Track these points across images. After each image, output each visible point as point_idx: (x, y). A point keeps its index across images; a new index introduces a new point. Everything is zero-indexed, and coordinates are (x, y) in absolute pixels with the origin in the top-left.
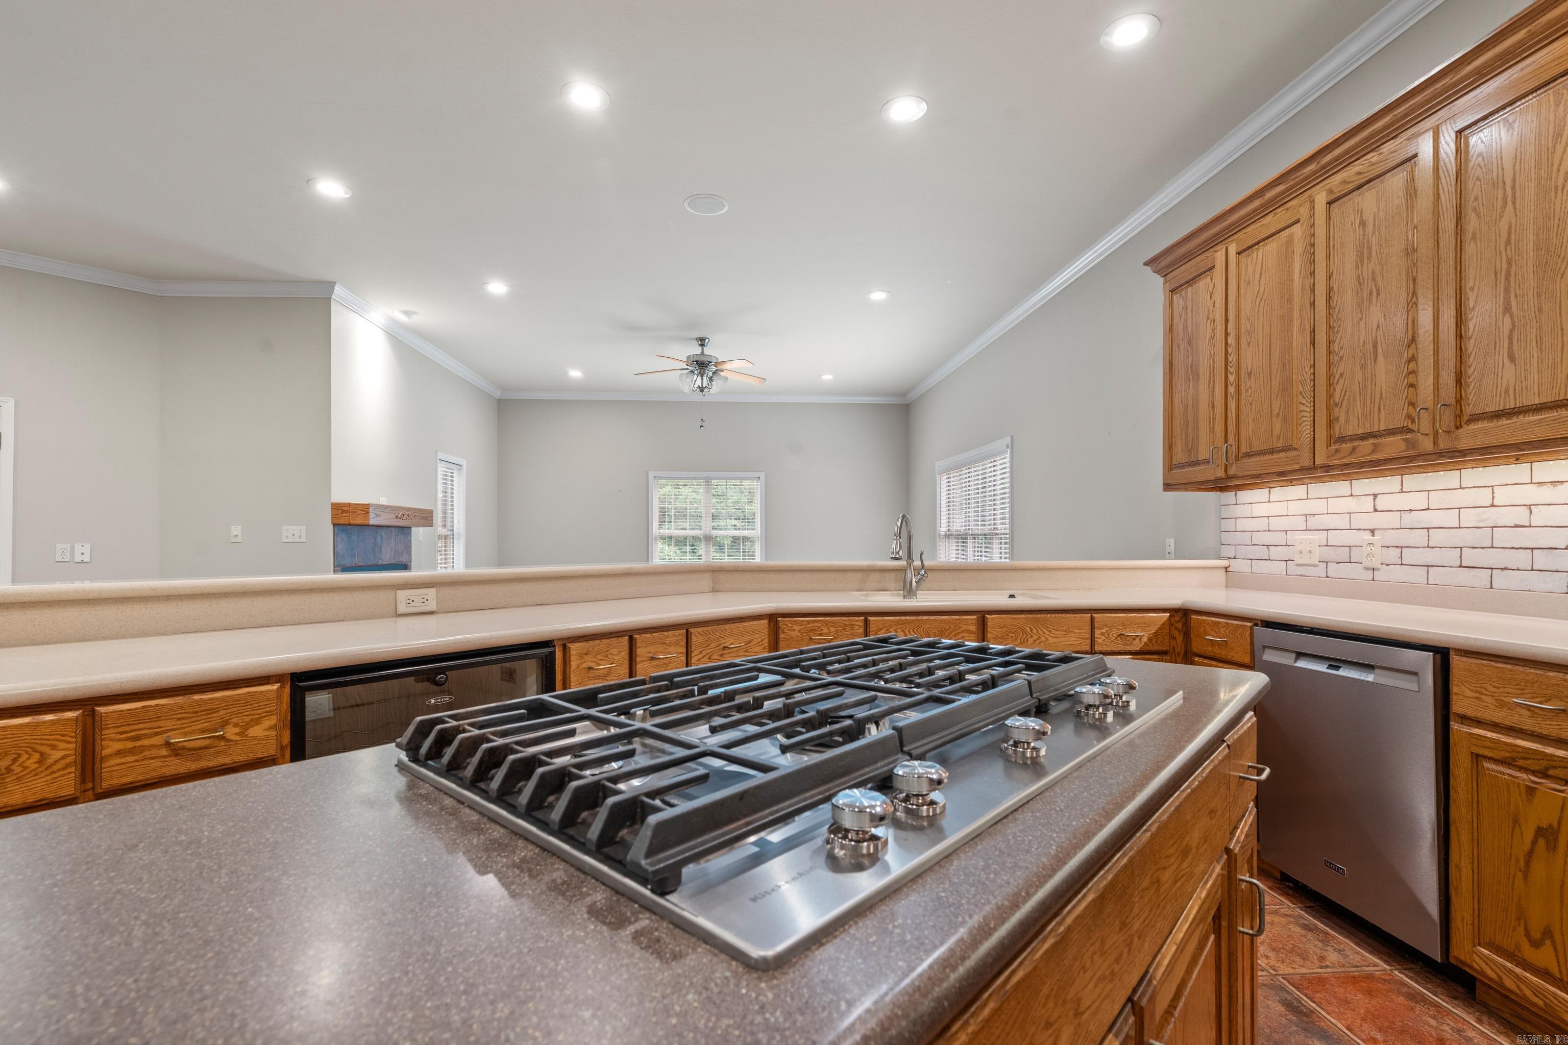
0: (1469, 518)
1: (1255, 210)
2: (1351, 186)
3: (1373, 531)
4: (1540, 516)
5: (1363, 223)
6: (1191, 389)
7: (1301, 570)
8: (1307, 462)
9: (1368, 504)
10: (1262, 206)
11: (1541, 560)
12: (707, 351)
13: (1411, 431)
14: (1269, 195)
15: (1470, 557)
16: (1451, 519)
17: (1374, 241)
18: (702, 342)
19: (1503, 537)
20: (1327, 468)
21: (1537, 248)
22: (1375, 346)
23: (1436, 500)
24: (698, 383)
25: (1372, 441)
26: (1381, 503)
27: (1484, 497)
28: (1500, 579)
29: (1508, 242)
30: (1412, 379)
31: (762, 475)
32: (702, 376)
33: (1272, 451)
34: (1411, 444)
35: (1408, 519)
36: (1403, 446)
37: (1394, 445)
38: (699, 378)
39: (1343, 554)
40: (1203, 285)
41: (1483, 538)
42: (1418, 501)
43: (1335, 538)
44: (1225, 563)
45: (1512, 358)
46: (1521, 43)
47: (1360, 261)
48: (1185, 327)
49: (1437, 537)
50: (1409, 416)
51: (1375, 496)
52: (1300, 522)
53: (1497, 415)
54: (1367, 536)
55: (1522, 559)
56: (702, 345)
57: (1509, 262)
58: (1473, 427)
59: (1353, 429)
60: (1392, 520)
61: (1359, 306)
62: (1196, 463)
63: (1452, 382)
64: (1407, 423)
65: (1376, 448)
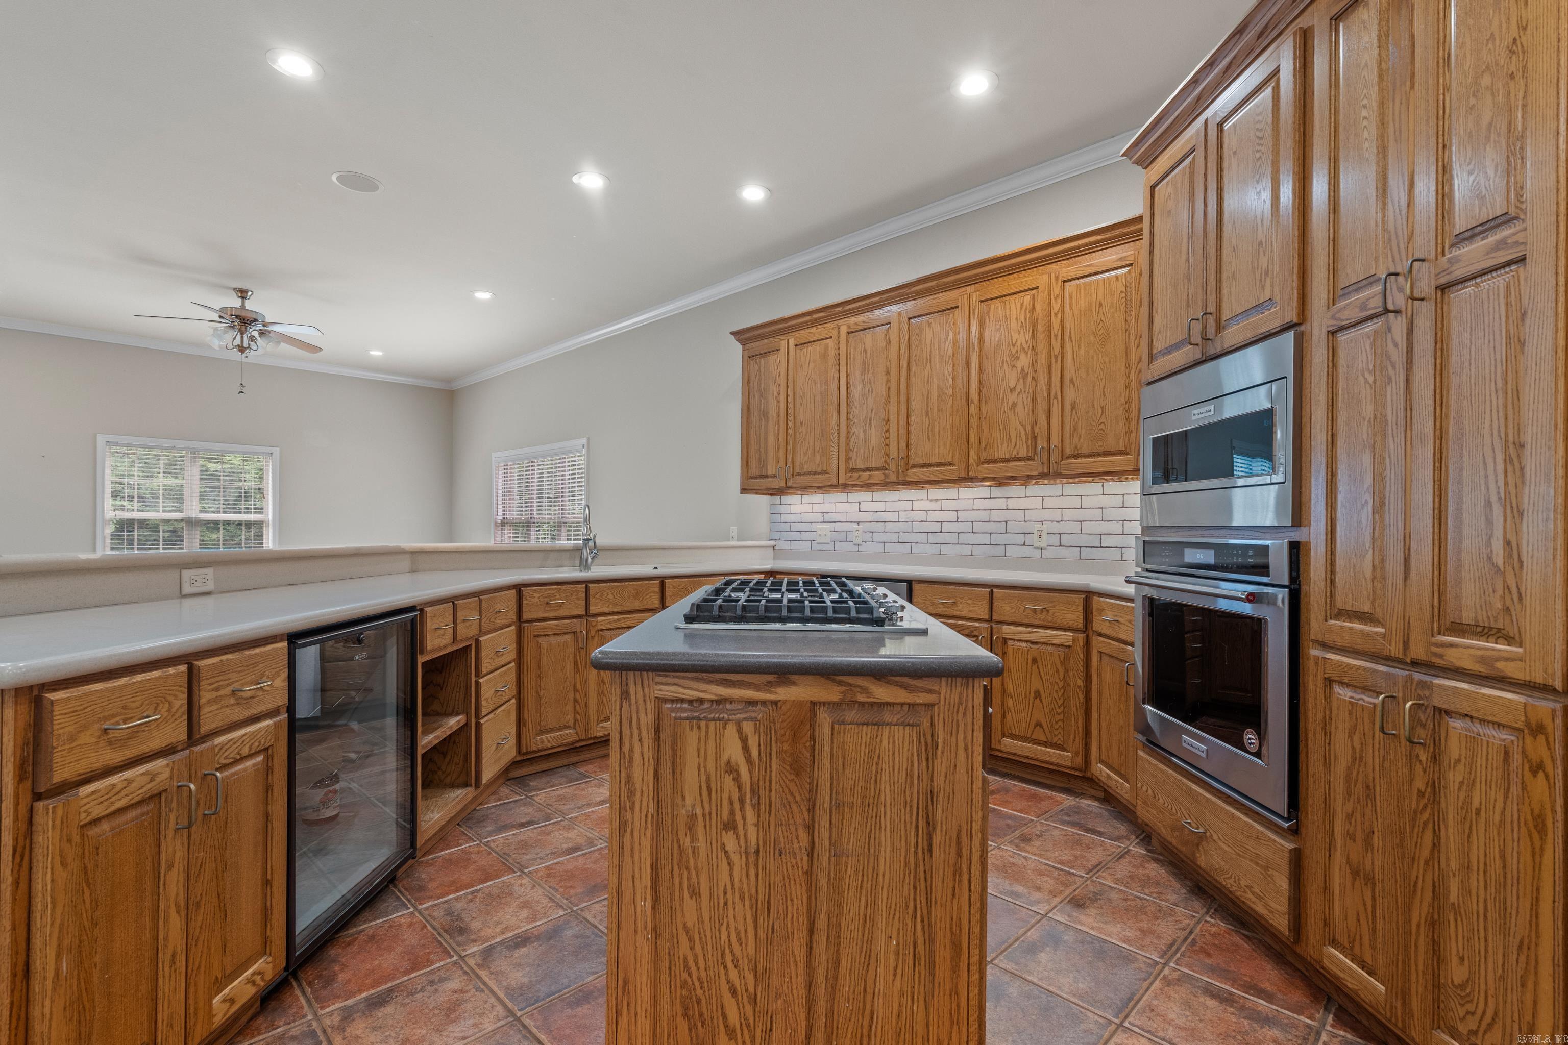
0: (902, 517)
1: (807, 322)
2: (860, 328)
3: (858, 523)
4: (931, 516)
5: (865, 351)
6: (763, 426)
7: (820, 547)
8: (835, 482)
9: (856, 507)
10: (810, 321)
11: (931, 538)
12: (249, 305)
13: (886, 469)
14: (815, 316)
15: (903, 537)
16: (894, 517)
17: (871, 362)
18: (243, 294)
19: (917, 527)
20: (845, 486)
21: (939, 388)
22: (871, 420)
24: (238, 341)
25: (868, 473)
26: (864, 507)
27: (908, 506)
29: (928, 382)
30: (887, 441)
31: (276, 451)
32: (242, 334)
33: (815, 473)
34: (886, 476)
35: (876, 517)
36: (883, 477)
37: (878, 476)
38: (239, 337)
39: (842, 536)
40: (771, 358)
41: (907, 527)
42: (879, 506)
43: (839, 527)
44: (773, 543)
45: (929, 440)
46: (933, 287)
47: (863, 371)
48: (759, 384)
49: (889, 526)
50: (886, 461)
51: (860, 503)
52: (819, 517)
53: (923, 466)
54: (855, 526)
55: (923, 538)
56: (243, 298)
57: (928, 391)
58: (913, 470)
59: (859, 465)
60: (869, 516)
61: (863, 396)
62: (766, 476)
63: (905, 447)
64: (885, 465)
65: (870, 477)
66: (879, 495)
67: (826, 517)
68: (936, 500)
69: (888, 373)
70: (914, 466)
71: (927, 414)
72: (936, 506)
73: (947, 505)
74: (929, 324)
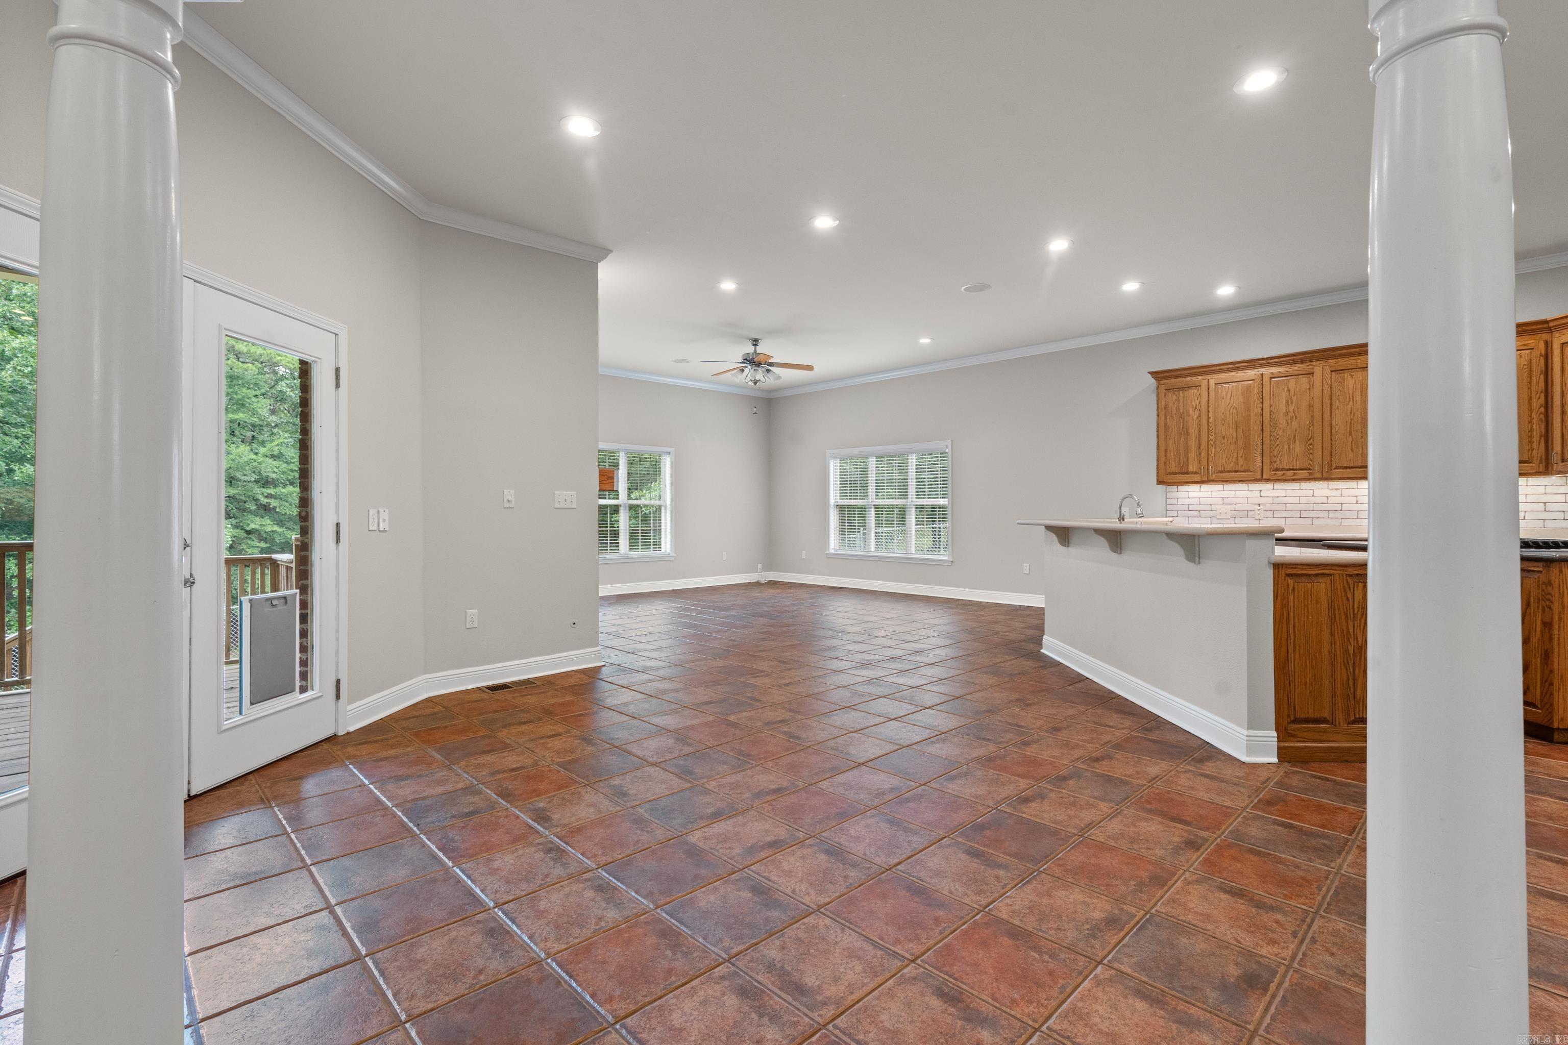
0: (1303, 500)
1: (1228, 368)
2: (1283, 375)
3: (1259, 505)
4: (1331, 500)
5: (1289, 390)
6: (1182, 439)
8: (1259, 477)
9: (1258, 493)
10: (1232, 368)
11: (1331, 514)
13: (1310, 469)
14: (1237, 365)
15: (1304, 514)
16: (1296, 500)
17: (1294, 398)
18: (755, 342)
19: (1318, 507)
20: (1268, 480)
22: (1295, 437)
23: (1289, 493)
26: (1263, 494)
28: (1316, 522)
29: (1351, 413)
30: (1311, 451)
32: (755, 371)
33: (1237, 472)
34: (1310, 474)
35: (1276, 500)
36: (1308, 474)
37: (1304, 473)
39: (1243, 513)
40: (1191, 392)
42: (1282, 493)
43: (1238, 507)
45: (1352, 451)
46: (1356, 352)
47: (1287, 404)
48: (1178, 409)
50: (1310, 464)
51: (1261, 491)
52: (1219, 501)
53: (1346, 468)
54: (1257, 507)
55: (1325, 514)
56: (756, 346)
57: (1351, 419)
58: (1337, 471)
59: (1285, 466)
60: (1270, 500)
61: (1287, 421)
62: (1187, 473)
63: (1329, 454)
64: (1309, 467)
65: (1294, 474)
66: (1278, 485)
67: (1226, 501)
68: (1337, 489)
69: (1311, 406)
70: (1336, 468)
71: (1350, 434)
72: (1338, 493)
73: (1345, 492)
74: (1352, 376)
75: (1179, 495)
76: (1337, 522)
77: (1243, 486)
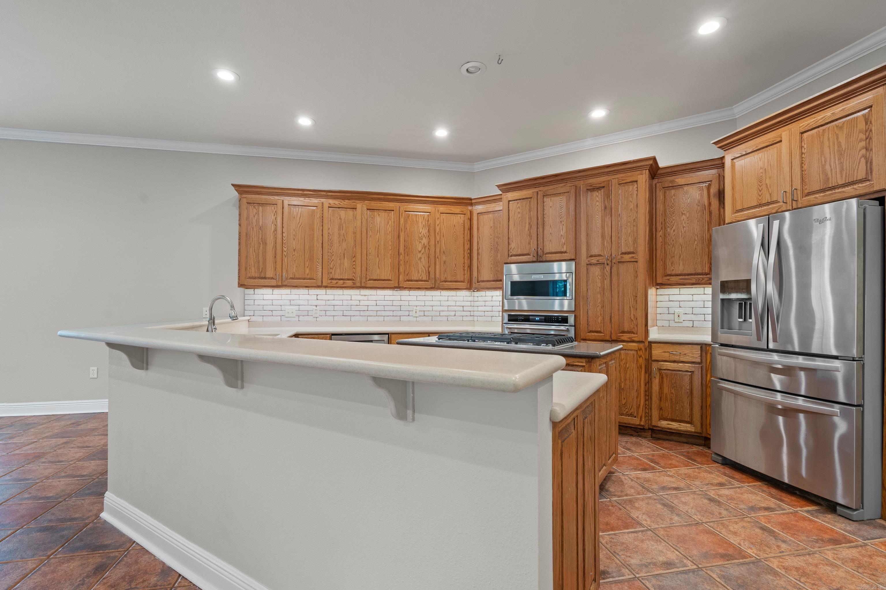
0: (345, 303)
1: (298, 194)
2: (337, 206)
3: (316, 306)
4: (362, 303)
5: (340, 219)
6: (261, 248)
7: (288, 319)
8: (320, 284)
9: (315, 297)
10: (301, 194)
11: (362, 313)
13: (353, 280)
14: (305, 192)
15: (346, 313)
16: (340, 303)
17: (344, 225)
19: (354, 308)
20: (326, 287)
21: (384, 245)
22: (344, 255)
23: (336, 297)
25: (342, 281)
26: (319, 297)
27: (349, 298)
28: (353, 319)
29: (378, 241)
30: (354, 266)
33: (304, 279)
34: (354, 283)
35: (328, 303)
36: (352, 284)
37: (349, 283)
39: (305, 313)
40: (269, 208)
41: (348, 308)
42: (331, 297)
43: (302, 308)
44: (248, 318)
45: (379, 268)
46: (382, 198)
47: (339, 229)
48: (258, 221)
49: (336, 308)
50: (353, 276)
51: (317, 295)
52: (288, 303)
53: (375, 280)
54: (315, 307)
55: (358, 313)
57: (378, 246)
58: (369, 282)
59: (337, 277)
60: (323, 303)
61: (339, 242)
62: (265, 278)
63: (365, 269)
64: (353, 278)
65: (343, 284)
66: (330, 291)
67: (292, 302)
68: (365, 295)
69: (354, 233)
70: (370, 280)
71: (378, 256)
72: (365, 298)
73: (370, 298)
74: (379, 215)
75: (256, 297)
76: (365, 319)
77: (304, 291)
